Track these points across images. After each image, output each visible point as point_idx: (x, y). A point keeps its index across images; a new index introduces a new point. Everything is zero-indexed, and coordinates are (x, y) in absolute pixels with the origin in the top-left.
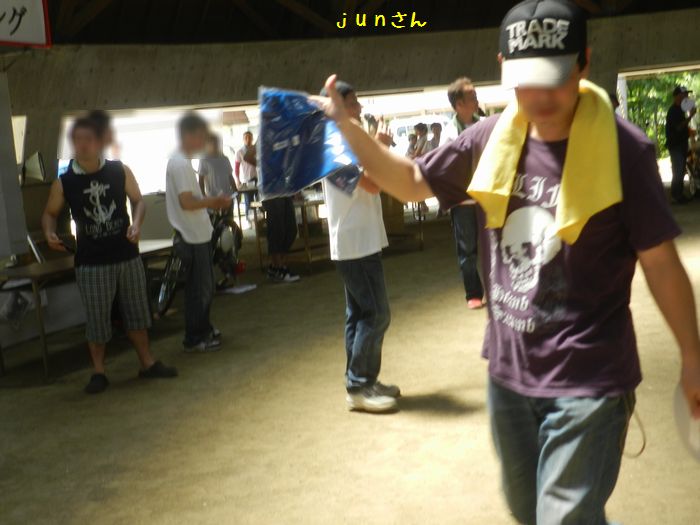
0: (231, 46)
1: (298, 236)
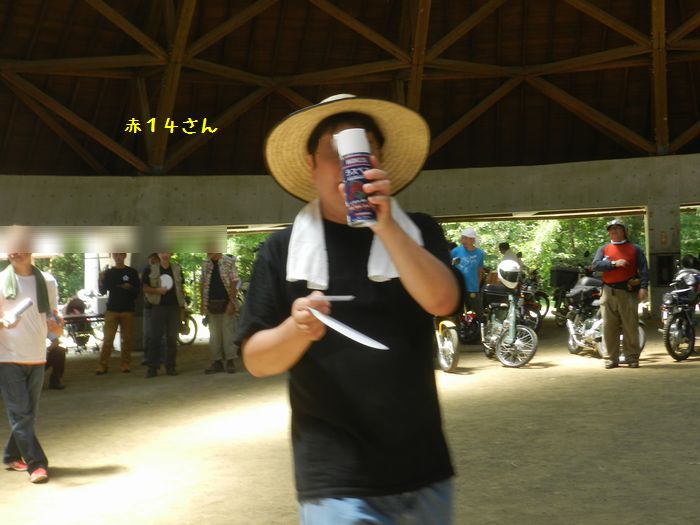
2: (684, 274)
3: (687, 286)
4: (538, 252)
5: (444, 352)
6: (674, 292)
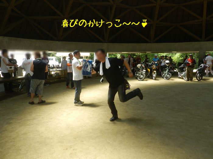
0: (36, 40)
1: (48, 77)
2: (202, 65)
3: (202, 67)
5: (154, 76)
6: (199, 68)
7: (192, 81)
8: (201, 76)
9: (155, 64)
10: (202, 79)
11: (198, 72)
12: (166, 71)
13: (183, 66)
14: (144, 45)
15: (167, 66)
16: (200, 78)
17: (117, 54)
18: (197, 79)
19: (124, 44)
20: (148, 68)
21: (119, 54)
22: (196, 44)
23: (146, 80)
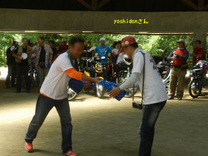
2: (200, 63)
3: (200, 68)
4: (150, 48)
5: (99, 90)
6: (194, 70)
7: (181, 99)
8: (199, 87)
9: (100, 61)
10: (200, 94)
11: (192, 79)
12: (126, 77)
13: (161, 65)
14: (75, 16)
15: (129, 66)
16: (198, 92)
17: (14, 34)
18: (191, 94)
19: (28, 11)
20: (87, 71)
21: (19, 33)
22: (186, 17)
23: (82, 100)
